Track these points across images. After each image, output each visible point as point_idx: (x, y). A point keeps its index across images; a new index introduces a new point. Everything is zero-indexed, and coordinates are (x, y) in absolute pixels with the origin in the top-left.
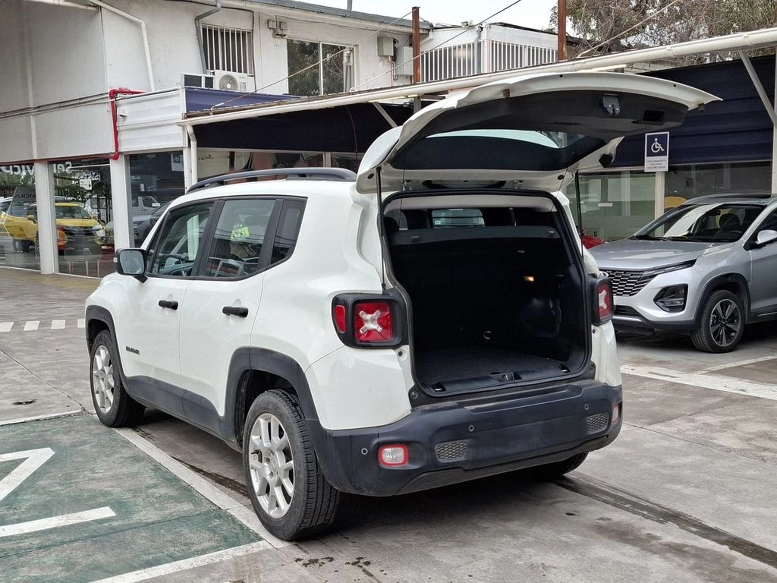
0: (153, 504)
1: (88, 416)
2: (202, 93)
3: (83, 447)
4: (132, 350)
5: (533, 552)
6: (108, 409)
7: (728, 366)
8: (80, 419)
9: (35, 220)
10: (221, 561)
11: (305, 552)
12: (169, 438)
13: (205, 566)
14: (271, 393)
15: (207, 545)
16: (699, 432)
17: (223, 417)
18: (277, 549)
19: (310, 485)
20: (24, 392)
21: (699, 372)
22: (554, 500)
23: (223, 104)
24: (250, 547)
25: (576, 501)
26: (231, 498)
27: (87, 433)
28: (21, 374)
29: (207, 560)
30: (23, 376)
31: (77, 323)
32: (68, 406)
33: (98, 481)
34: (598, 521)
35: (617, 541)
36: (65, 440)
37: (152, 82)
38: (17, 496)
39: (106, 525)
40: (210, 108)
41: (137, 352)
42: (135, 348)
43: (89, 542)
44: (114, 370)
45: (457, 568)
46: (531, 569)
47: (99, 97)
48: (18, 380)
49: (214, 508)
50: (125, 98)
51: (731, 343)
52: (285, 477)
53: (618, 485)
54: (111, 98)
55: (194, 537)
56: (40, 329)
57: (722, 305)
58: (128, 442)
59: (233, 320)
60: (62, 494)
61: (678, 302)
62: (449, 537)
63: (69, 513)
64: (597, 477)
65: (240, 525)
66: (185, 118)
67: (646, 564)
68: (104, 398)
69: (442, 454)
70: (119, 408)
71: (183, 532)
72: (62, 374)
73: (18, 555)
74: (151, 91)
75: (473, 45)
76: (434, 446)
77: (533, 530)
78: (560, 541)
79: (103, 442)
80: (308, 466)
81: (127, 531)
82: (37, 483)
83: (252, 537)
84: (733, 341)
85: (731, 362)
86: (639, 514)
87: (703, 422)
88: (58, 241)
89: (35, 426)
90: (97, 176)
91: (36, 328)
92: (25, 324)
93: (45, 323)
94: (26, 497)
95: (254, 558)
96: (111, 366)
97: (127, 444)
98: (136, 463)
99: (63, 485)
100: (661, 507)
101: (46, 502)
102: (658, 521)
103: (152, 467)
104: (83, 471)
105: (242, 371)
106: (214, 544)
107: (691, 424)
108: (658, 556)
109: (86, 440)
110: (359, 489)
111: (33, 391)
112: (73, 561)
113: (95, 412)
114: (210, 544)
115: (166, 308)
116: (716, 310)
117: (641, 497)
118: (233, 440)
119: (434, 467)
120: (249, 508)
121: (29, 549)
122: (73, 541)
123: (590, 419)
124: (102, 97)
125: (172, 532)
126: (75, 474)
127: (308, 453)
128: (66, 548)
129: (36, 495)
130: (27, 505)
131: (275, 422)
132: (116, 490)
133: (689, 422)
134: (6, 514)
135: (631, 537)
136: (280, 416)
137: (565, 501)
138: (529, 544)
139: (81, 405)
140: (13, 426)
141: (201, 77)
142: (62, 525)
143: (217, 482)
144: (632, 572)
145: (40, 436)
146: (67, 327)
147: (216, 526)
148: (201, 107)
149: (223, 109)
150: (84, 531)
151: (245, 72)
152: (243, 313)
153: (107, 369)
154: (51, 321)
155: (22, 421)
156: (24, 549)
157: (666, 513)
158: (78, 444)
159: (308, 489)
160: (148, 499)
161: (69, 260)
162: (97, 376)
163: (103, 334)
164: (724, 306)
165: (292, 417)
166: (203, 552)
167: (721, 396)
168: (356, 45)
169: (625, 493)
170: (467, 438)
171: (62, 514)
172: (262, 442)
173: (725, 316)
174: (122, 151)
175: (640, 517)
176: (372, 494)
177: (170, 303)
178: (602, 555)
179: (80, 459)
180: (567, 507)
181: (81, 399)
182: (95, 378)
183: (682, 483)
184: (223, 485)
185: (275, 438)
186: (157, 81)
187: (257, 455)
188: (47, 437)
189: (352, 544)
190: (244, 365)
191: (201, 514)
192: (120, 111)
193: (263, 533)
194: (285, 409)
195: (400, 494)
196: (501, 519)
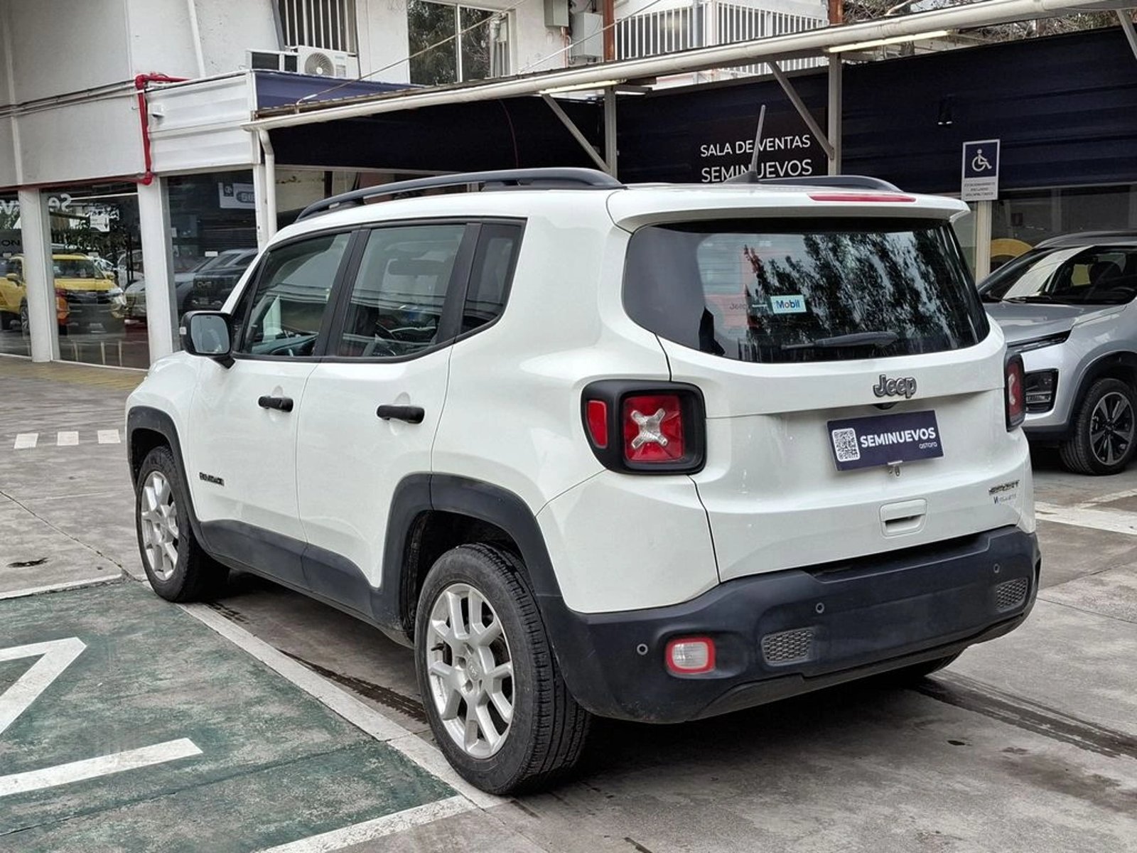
0: (261, 733)
1: (135, 585)
2: (282, 79)
3: (133, 637)
4: (210, 479)
5: (915, 810)
6: (169, 574)
7: (1124, 494)
8: (121, 590)
9: (19, 281)
10: (393, 834)
11: (532, 814)
12: (270, 619)
13: (366, 844)
14: (467, 550)
15: (364, 804)
16: (1117, 601)
17: (379, 589)
18: (483, 810)
19: (543, 705)
20: (26, 545)
21: (1083, 505)
22: (923, 719)
23: (314, 95)
24: (438, 807)
25: (958, 721)
26: (391, 722)
27: (135, 613)
28: (18, 516)
29: (369, 833)
30: (21, 520)
31: (97, 436)
32: (100, 569)
33: (164, 694)
34: (1004, 754)
35: (1049, 790)
36: (102, 624)
37: (201, 64)
38: (31, 721)
39: (188, 769)
40: (295, 103)
41: (219, 481)
42: (216, 476)
43: (163, 802)
44: (178, 511)
45: (795, 841)
46: (921, 842)
47: (119, 87)
48: (14, 526)
49: (365, 738)
50: (159, 89)
51: (1121, 459)
52: (495, 691)
53: (1018, 691)
54: (139, 88)
55: (340, 791)
56: (40, 445)
57: (1107, 400)
58: (206, 628)
59: (396, 428)
60: (109, 717)
61: (1042, 397)
62: (767, 786)
63: (122, 751)
64: (978, 679)
65: (414, 767)
66: (256, 119)
67: (1111, 830)
68: (160, 554)
69: (773, 652)
70: (188, 572)
71: (320, 782)
72: (83, 516)
73: (46, 827)
74: (199, 77)
75: (691, 10)
76: (760, 640)
77: (903, 771)
78: (954, 791)
79: (164, 627)
80: (539, 672)
81: (225, 781)
82: (63, 698)
83: (438, 789)
84: (1123, 456)
85: (1124, 489)
86: (1068, 740)
87: (1118, 584)
88: (58, 312)
89: (49, 602)
90: (114, 212)
91: (34, 444)
92: (15, 438)
93: (46, 437)
94: (47, 723)
95: (447, 826)
96: (173, 504)
97: (203, 630)
98: (223, 662)
99: (107, 700)
100: (1100, 728)
101: (82, 730)
102: (1104, 753)
103: (252, 669)
104: (137, 677)
105: (414, 513)
106: (375, 802)
107: (1100, 588)
108: (1125, 814)
109: (134, 624)
110: (632, 712)
111: (40, 544)
112: (141, 836)
113: (146, 578)
114: (369, 802)
115: (271, 409)
116: (1099, 409)
117: (1061, 711)
118: (397, 628)
119: (759, 672)
120: (422, 738)
121: (61, 817)
122: (135, 800)
123: (1000, 589)
124: (125, 86)
125: (302, 783)
126: (125, 681)
127: (539, 651)
128: (125, 813)
129: (64, 719)
130: (50, 736)
131: (476, 598)
132: (197, 708)
133: (1097, 585)
134: (17, 753)
135: (1068, 782)
136: (486, 588)
137: (940, 720)
138: (905, 798)
139: (120, 566)
140: (14, 601)
141: (278, 55)
142: (114, 771)
143: (361, 692)
144: (1092, 844)
145: (59, 618)
146: (82, 442)
147: (374, 771)
148: (280, 101)
149: (316, 104)
150: (151, 782)
151: (344, 49)
152: (415, 416)
153: (165, 510)
154: (56, 434)
155: (28, 594)
156: (54, 816)
157: (1112, 739)
158: (122, 630)
159: (540, 711)
160: (251, 724)
161: (75, 342)
162: (149, 521)
163: (159, 454)
164: (1111, 403)
165: (508, 591)
166: (360, 817)
167: (1129, 543)
168: (511, 10)
169: (1032, 704)
170: (812, 625)
171: (112, 752)
172: (452, 632)
173: (1111, 418)
174: (156, 171)
175: (1071, 746)
176: (653, 720)
177: (280, 401)
178: (1031, 815)
179: (131, 656)
180: (950, 731)
181: (119, 557)
182: (144, 524)
183: (1120, 687)
184: (373, 698)
185: (476, 625)
186: (209, 62)
187: (440, 653)
188: (72, 620)
189: (608, 800)
190: (420, 502)
191: (344, 748)
192: (152, 109)
193: (456, 782)
194: (495, 576)
195: (700, 718)
196: (844, 754)
